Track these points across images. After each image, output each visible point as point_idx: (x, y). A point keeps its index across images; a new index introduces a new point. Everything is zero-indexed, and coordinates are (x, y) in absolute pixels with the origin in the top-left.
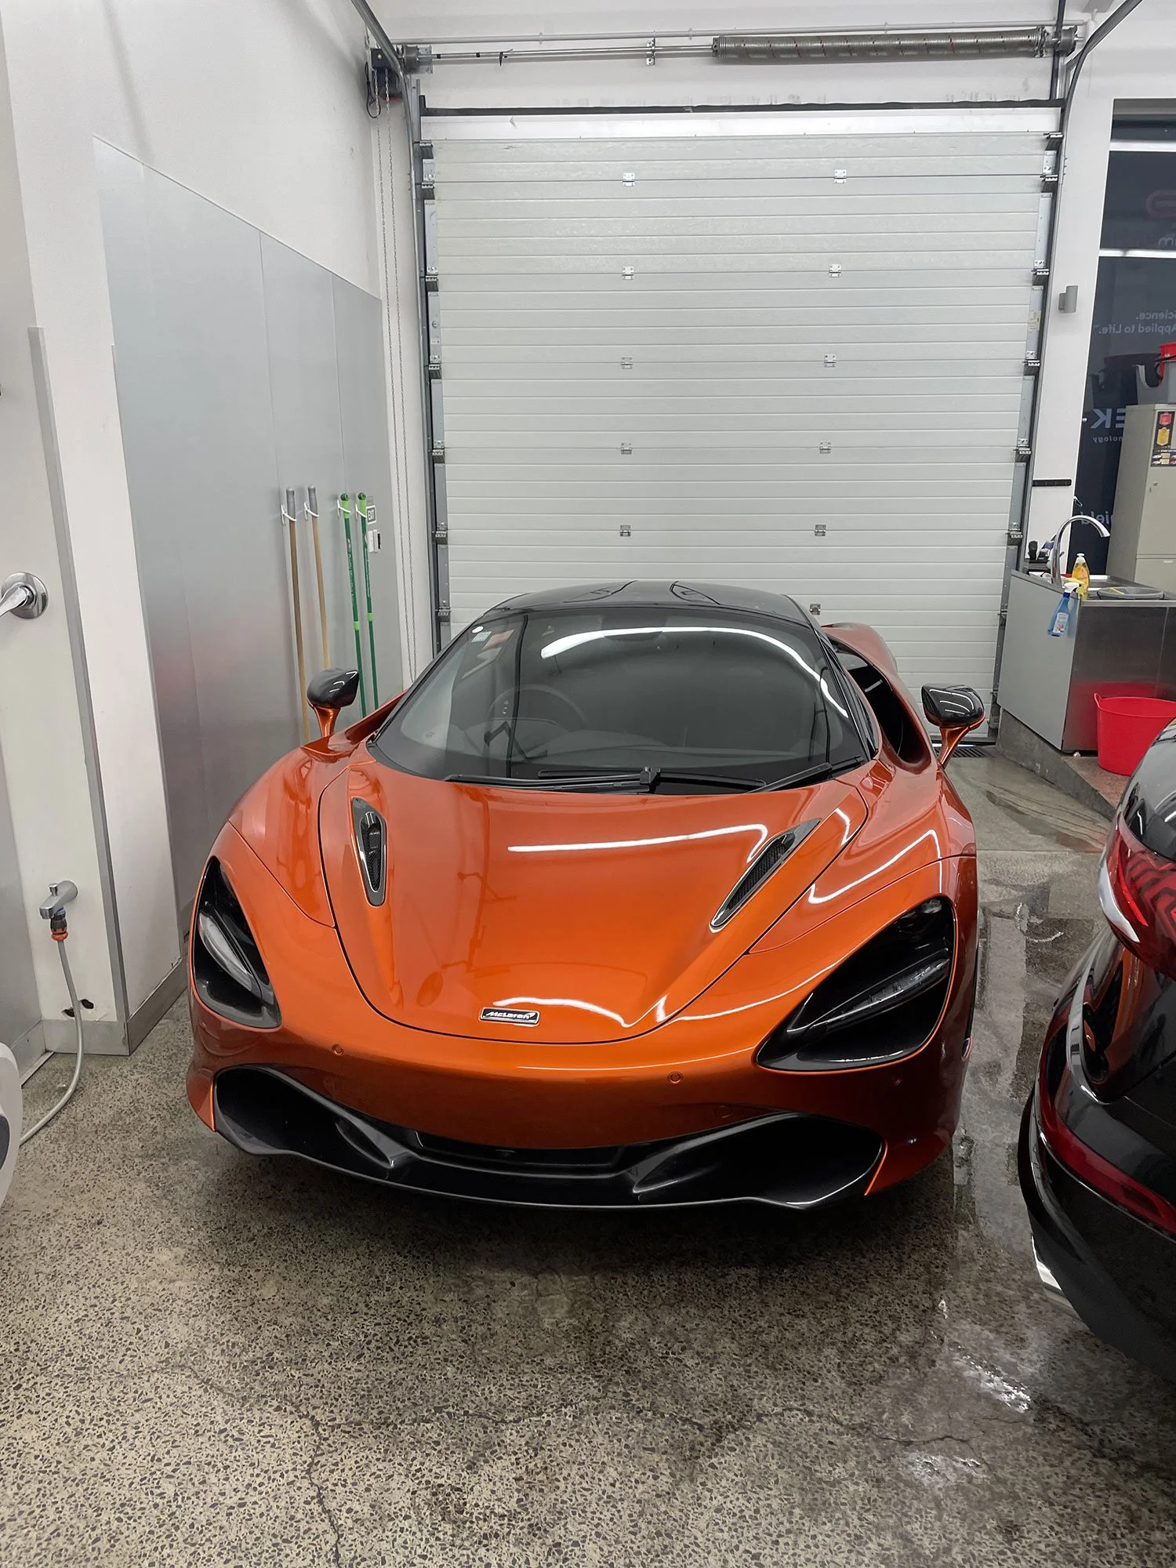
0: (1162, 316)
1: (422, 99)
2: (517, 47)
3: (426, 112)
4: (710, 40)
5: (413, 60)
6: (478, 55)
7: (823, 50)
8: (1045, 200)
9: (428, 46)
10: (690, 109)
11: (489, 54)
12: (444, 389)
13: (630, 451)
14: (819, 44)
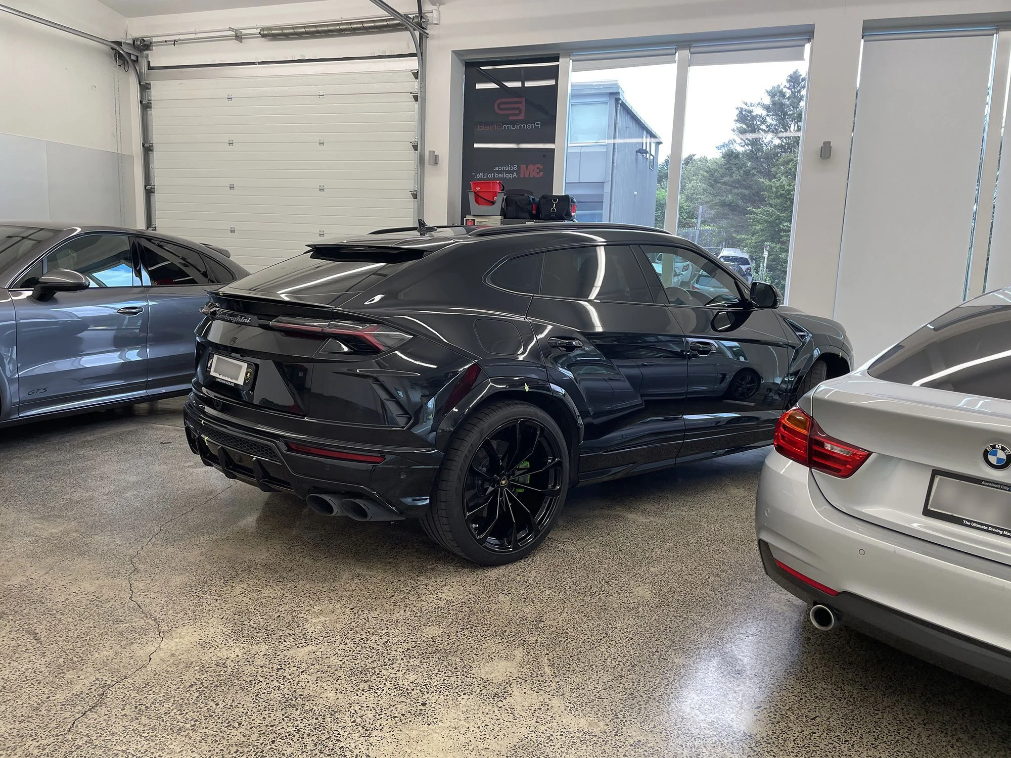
0: (507, 168)
1: (149, 62)
2: (182, 37)
3: (150, 68)
4: (259, 31)
5: (143, 45)
6: (166, 41)
7: (307, 33)
8: (416, 106)
9: (149, 38)
10: (257, 63)
11: (170, 41)
12: (157, 198)
13: (234, 231)
14: (304, 30)
